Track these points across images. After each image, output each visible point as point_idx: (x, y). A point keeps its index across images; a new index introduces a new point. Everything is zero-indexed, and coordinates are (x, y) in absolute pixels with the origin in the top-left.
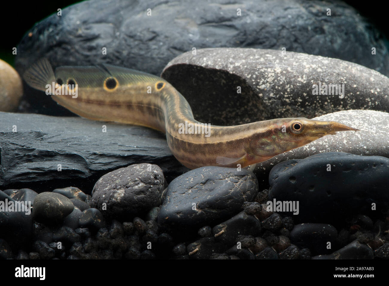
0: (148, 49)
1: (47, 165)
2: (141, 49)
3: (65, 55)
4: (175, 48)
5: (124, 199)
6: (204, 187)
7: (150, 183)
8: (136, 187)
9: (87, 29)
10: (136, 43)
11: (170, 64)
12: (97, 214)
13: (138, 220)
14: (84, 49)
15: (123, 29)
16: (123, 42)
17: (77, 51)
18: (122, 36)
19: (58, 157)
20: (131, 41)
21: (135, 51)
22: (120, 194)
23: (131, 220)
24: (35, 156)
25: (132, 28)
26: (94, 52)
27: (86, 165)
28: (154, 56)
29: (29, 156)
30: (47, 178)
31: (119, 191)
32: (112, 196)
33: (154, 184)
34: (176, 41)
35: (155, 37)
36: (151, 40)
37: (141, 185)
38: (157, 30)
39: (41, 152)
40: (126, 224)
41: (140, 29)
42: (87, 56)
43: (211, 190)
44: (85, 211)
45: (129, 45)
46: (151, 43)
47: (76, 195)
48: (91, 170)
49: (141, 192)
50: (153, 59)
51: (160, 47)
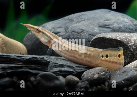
0: (81, 35)
1: (63, 69)
2: (78, 35)
4: (91, 35)
5: (98, 78)
6: (123, 74)
7: (106, 72)
8: (102, 73)
9: (55, 30)
10: (76, 33)
12: (88, 83)
13: (103, 85)
15: (70, 29)
16: (71, 33)
18: (70, 31)
20: (73, 33)
21: (76, 36)
22: (96, 76)
23: (100, 85)
24: (58, 66)
25: (73, 29)
29: (56, 66)
31: (96, 75)
32: (93, 77)
34: (91, 32)
35: (83, 31)
36: (81, 32)
37: (103, 73)
38: (83, 29)
39: (60, 64)
40: (98, 87)
41: (77, 29)
46: (81, 33)
49: (104, 75)
51: (85, 35)
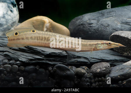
0: (106, 29)
1: (79, 60)
2: (104, 29)
3: (83, 27)
4: (114, 29)
5: (100, 72)
6: (121, 70)
7: (107, 68)
8: (103, 69)
9: (90, 21)
10: (103, 27)
11: (113, 34)
12: (92, 75)
13: (103, 78)
14: (88, 26)
15: (100, 22)
16: (100, 26)
17: (87, 27)
18: (99, 24)
19: (82, 58)
21: (103, 29)
22: (99, 70)
23: (101, 77)
24: (76, 57)
25: (102, 23)
26: (91, 28)
27: (89, 61)
28: (108, 31)
29: (74, 57)
30: (79, 63)
31: (98, 70)
32: (97, 71)
33: (108, 68)
34: (114, 27)
35: (108, 25)
36: (107, 26)
37: (104, 68)
38: (109, 24)
39: (77, 56)
40: (99, 78)
41: (104, 23)
42: (89, 29)
43: (123, 71)
44: (89, 74)
45: (101, 27)
46: (107, 27)
47: (86, 68)
48: (90, 62)
49: (104, 70)
50: (108, 32)
51: (110, 29)
